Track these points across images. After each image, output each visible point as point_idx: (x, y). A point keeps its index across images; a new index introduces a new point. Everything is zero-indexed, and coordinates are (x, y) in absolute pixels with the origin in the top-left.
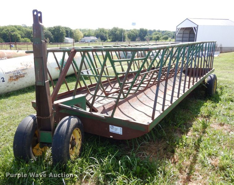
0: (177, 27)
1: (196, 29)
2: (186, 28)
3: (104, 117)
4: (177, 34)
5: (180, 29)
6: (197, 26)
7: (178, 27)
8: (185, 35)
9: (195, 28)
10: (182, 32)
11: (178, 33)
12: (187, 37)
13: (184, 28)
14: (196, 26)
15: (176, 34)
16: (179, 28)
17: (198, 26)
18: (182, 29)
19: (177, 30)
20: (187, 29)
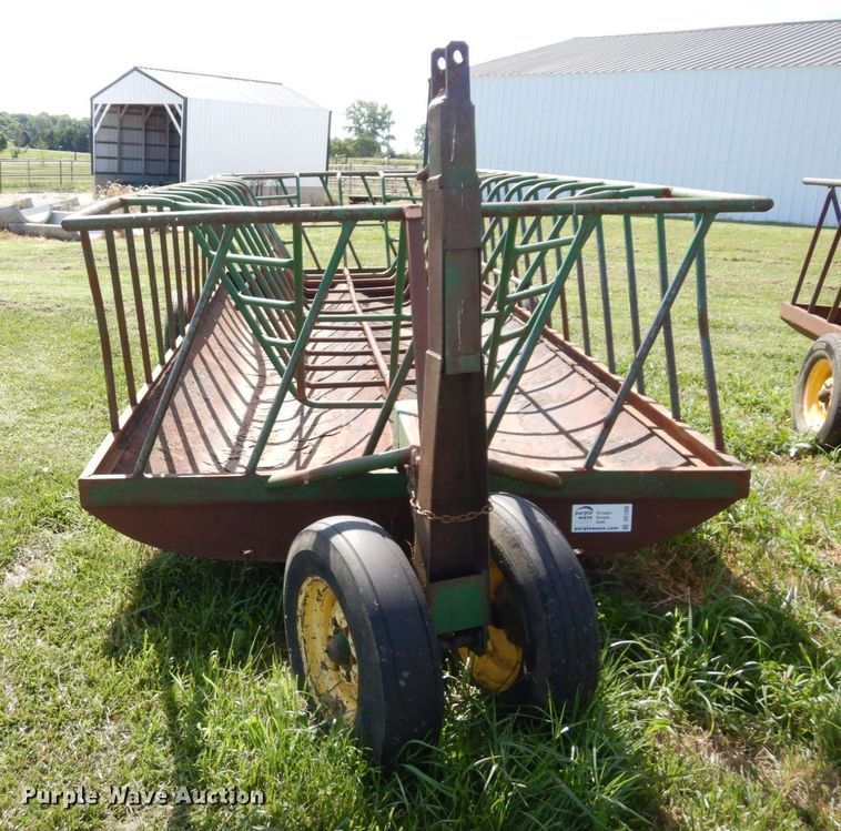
0: (95, 101)
1: (181, 113)
2: (131, 107)
3: (556, 475)
4: (95, 131)
5: (109, 112)
6: (181, 102)
7: (99, 101)
8: (130, 136)
9: (173, 108)
10: (116, 123)
11: (102, 127)
12: (137, 144)
13: (122, 106)
14: (177, 101)
15: (91, 128)
16: (104, 106)
17: (186, 100)
18: (117, 108)
19: (95, 114)
20: (135, 111)
